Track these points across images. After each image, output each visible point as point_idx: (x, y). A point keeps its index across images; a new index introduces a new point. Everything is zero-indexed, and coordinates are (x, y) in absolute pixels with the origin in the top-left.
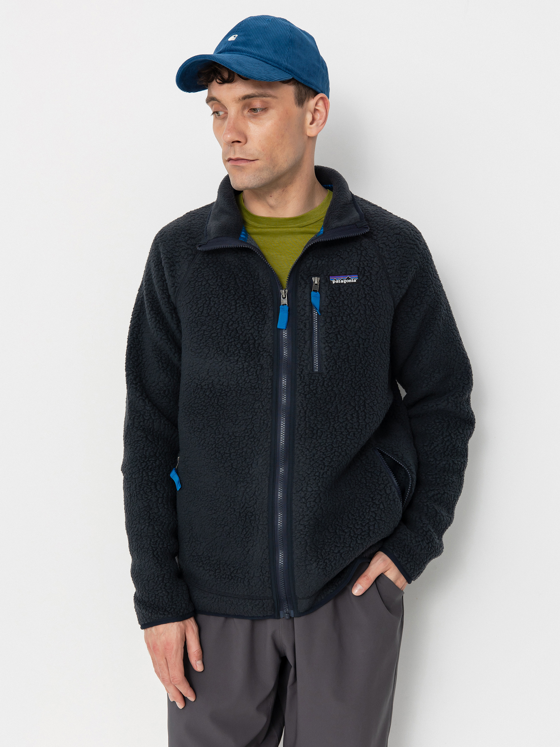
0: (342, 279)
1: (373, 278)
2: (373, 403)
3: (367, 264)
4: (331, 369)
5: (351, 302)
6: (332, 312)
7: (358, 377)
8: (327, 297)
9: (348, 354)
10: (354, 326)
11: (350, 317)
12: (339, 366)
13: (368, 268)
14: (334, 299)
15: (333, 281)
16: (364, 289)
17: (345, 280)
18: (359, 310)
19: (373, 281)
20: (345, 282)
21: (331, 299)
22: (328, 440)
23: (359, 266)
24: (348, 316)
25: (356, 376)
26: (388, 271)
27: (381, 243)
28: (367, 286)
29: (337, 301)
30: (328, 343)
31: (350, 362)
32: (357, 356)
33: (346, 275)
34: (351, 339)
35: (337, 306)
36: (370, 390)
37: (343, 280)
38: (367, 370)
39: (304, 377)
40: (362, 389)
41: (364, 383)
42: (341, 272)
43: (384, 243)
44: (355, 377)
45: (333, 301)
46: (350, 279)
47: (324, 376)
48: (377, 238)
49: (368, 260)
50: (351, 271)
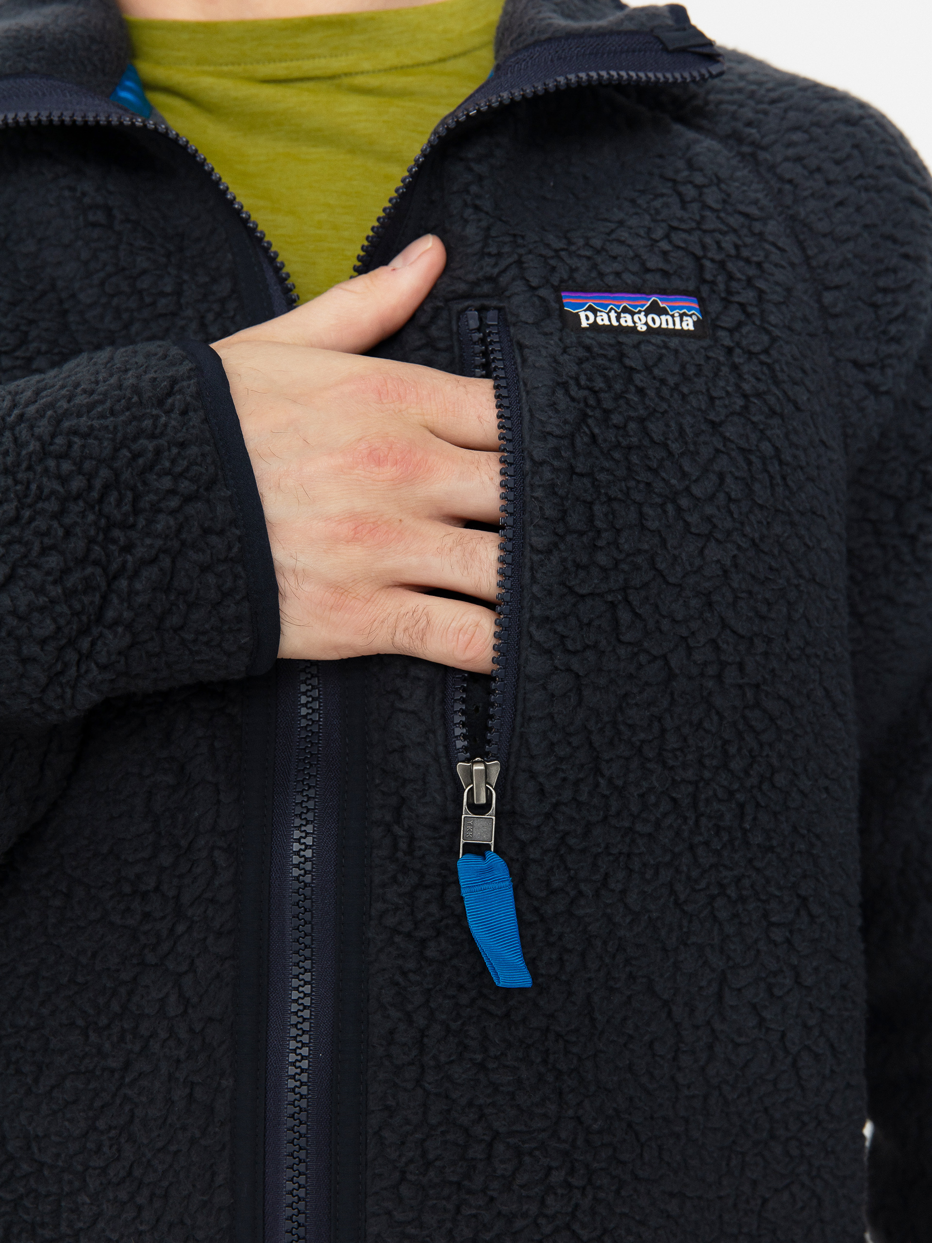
0: (625, 310)
1: (772, 319)
2: (770, 988)
3: (737, 247)
4: (567, 794)
5: (682, 432)
6: (590, 475)
7: (707, 844)
8: (565, 386)
9: (660, 719)
10: (698, 562)
11: (679, 509)
12: (610, 781)
13: (741, 264)
14: (599, 401)
15: (582, 315)
16: (735, 367)
17: (642, 315)
18: (721, 476)
19: (776, 332)
20: (641, 322)
21: (585, 400)
22: (550, 1200)
23: (699, 252)
24: (670, 507)
25: (697, 839)
26: (828, 298)
27: (787, 159)
28: (751, 354)
29: (616, 419)
30: (567, 651)
31: (671, 763)
32: (707, 731)
33: (639, 290)
34: (684, 632)
35: (618, 445)
36: (766, 915)
37: (632, 314)
38: (758, 805)
39: (412, 839)
40: (723, 915)
41: (738, 880)
42: (618, 274)
43: (799, 159)
44: (692, 848)
45: (598, 413)
46: (663, 311)
47: (524, 836)
48: (763, 137)
49: (735, 231)
50: (665, 274)
